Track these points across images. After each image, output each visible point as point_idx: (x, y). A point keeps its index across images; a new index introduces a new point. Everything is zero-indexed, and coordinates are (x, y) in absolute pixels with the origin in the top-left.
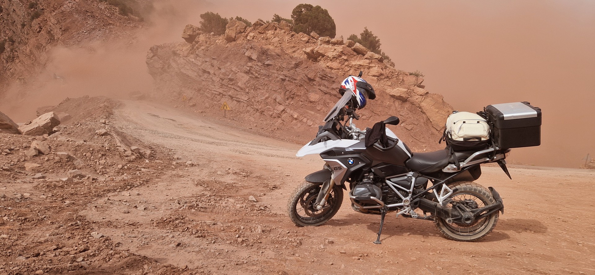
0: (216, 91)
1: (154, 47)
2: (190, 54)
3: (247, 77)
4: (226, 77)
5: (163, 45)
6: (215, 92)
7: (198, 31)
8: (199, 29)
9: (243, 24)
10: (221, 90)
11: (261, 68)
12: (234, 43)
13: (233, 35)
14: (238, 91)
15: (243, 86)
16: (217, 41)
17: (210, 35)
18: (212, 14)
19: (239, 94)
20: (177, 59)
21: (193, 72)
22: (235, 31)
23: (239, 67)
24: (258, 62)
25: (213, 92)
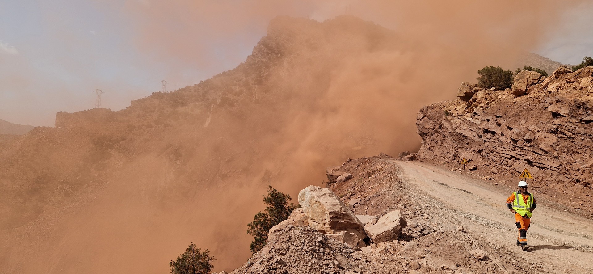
0: (506, 154)
1: (424, 108)
2: (466, 113)
3: (553, 138)
4: (521, 138)
5: (432, 105)
6: (504, 155)
7: (476, 88)
8: (476, 86)
9: (537, 74)
10: (513, 154)
11: (577, 126)
12: (526, 96)
13: (524, 89)
14: (540, 155)
15: (548, 149)
16: (499, 97)
17: (491, 91)
18: (492, 68)
19: (542, 158)
20: (450, 118)
21: (471, 131)
22: (526, 83)
23: (539, 125)
24: (571, 118)
25: (501, 155)
